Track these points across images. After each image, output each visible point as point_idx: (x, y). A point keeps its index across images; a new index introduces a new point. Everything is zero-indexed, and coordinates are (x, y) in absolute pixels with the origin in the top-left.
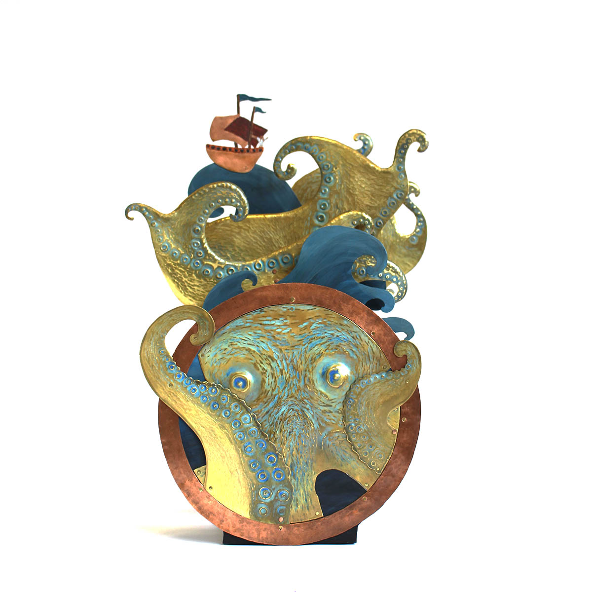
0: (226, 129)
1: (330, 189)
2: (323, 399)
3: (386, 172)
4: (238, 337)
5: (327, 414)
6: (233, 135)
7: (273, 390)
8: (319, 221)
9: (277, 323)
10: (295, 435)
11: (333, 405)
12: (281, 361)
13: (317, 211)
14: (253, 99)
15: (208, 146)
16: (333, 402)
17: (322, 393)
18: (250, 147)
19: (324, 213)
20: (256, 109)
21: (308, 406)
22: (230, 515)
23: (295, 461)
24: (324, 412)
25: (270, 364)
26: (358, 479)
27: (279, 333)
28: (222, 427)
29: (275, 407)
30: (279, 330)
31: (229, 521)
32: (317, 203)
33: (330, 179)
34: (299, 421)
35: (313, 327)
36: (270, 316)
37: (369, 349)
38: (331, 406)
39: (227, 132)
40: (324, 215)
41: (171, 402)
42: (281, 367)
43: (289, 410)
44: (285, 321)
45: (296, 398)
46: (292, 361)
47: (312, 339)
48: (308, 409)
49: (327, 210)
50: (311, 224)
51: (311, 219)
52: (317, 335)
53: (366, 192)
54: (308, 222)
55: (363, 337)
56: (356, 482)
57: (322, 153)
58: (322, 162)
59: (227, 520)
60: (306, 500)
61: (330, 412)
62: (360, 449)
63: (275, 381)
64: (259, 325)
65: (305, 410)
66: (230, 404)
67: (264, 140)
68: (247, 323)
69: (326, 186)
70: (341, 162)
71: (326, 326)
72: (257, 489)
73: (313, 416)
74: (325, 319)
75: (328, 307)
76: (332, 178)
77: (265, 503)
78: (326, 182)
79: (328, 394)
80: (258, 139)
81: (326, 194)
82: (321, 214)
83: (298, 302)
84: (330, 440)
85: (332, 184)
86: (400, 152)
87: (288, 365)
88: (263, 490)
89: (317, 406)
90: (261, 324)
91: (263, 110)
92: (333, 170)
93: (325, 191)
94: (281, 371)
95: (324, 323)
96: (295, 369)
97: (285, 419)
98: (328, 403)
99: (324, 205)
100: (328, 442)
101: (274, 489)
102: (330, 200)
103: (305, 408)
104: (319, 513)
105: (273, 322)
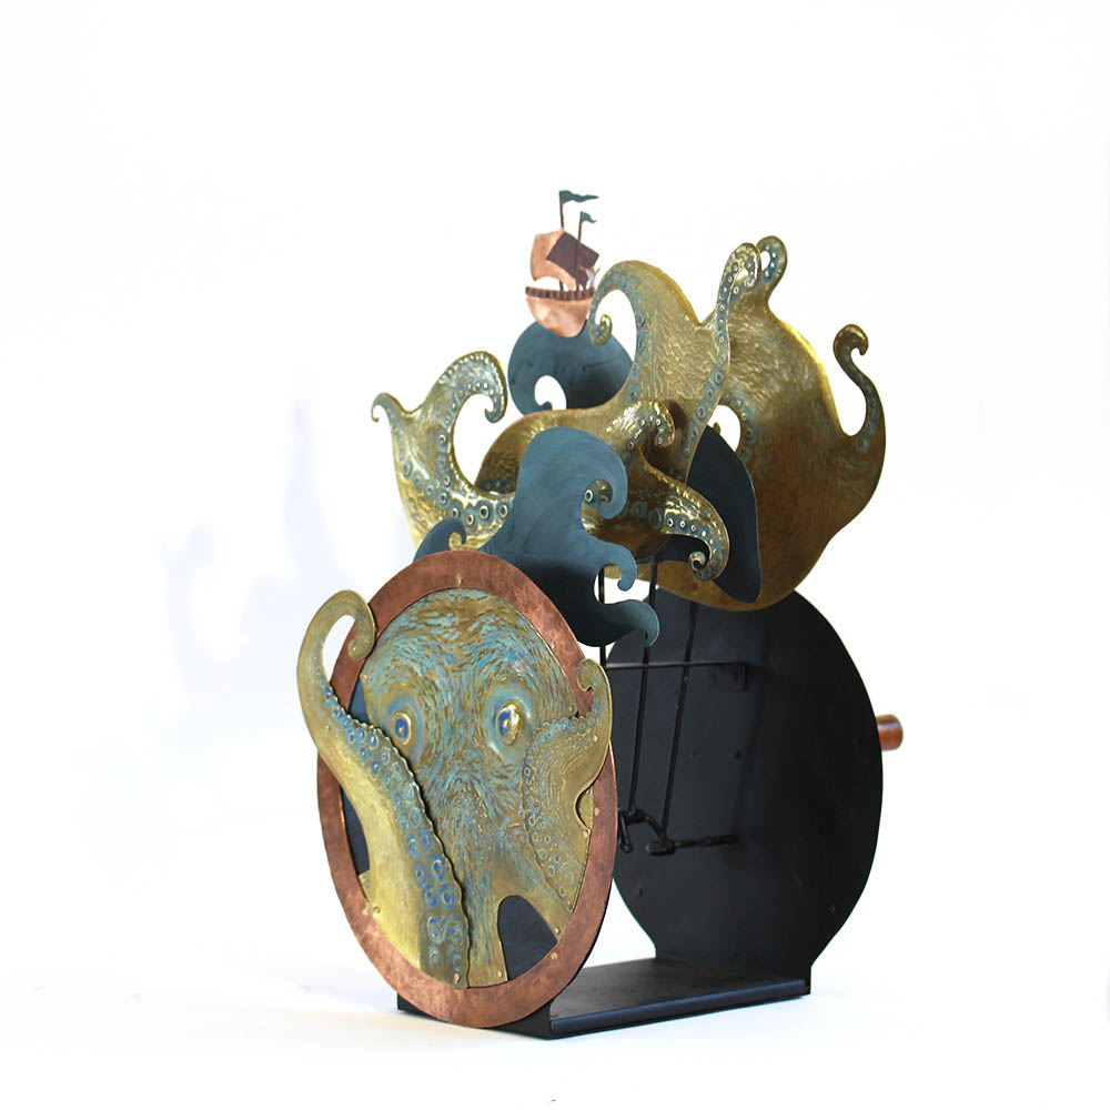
0: (548, 258)
1: (641, 364)
2: (497, 765)
4: (401, 646)
5: (503, 792)
6: (556, 268)
7: (437, 743)
9: (445, 622)
10: (465, 826)
11: (510, 775)
12: (447, 691)
14: (580, 199)
15: (528, 290)
16: (509, 771)
17: (493, 752)
18: (578, 288)
20: (585, 217)
21: (479, 776)
22: (398, 960)
23: (469, 875)
24: (499, 788)
25: (433, 697)
26: (547, 917)
27: (446, 641)
28: (384, 805)
29: (440, 773)
30: (446, 636)
31: (397, 969)
32: (627, 391)
33: (642, 344)
34: (467, 801)
35: (483, 631)
36: (436, 610)
37: (548, 672)
38: (507, 778)
39: (549, 263)
41: (329, 759)
42: (446, 704)
43: (456, 781)
44: (454, 619)
45: (463, 760)
46: (459, 693)
47: (481, 653)
48: (479, 781)
52: (486, 647)
55: (542, 650)
56: (542, 922)
57: (638, 294)
58: (636, 311)
59: (395, 968)
60: (487, 947)
61: (507, 789)
62: (544, 862)
63: (439, 727)
64: (422, 626)
65: (475, 782)
66: (390, 764)
67: (595, 274)
68: (411, 621)
69: (638, 358)
70: (656, 312)
71: (499, 629)
72: (424, 919)
73: (486, 794)
74: (497, 616)
75: (499, 594)
76: (644, 343)
77: (436, 945)
78: (639, 350)
79: (502, 757)
80: (588, 272)
81: (637, 374)
83: (464, 585)
84: (510, 840)
85: (644, 353)
87: (454, 699)
88: (432, 921)
89: (490, 776)
90: (427, 625)
91: (593, 218)
92: (646, 327)
93: (636, 367)
94: (446, 709)
95: (496, 623)
96: (462, 707)
97: (452, 796)
98: (503, 772)
99: (633, 394)
100: (507, 844)
101: (444, 922)
102: (641, 386)
103: (476, 779)
104: (500, 975)
105: (439, 621)
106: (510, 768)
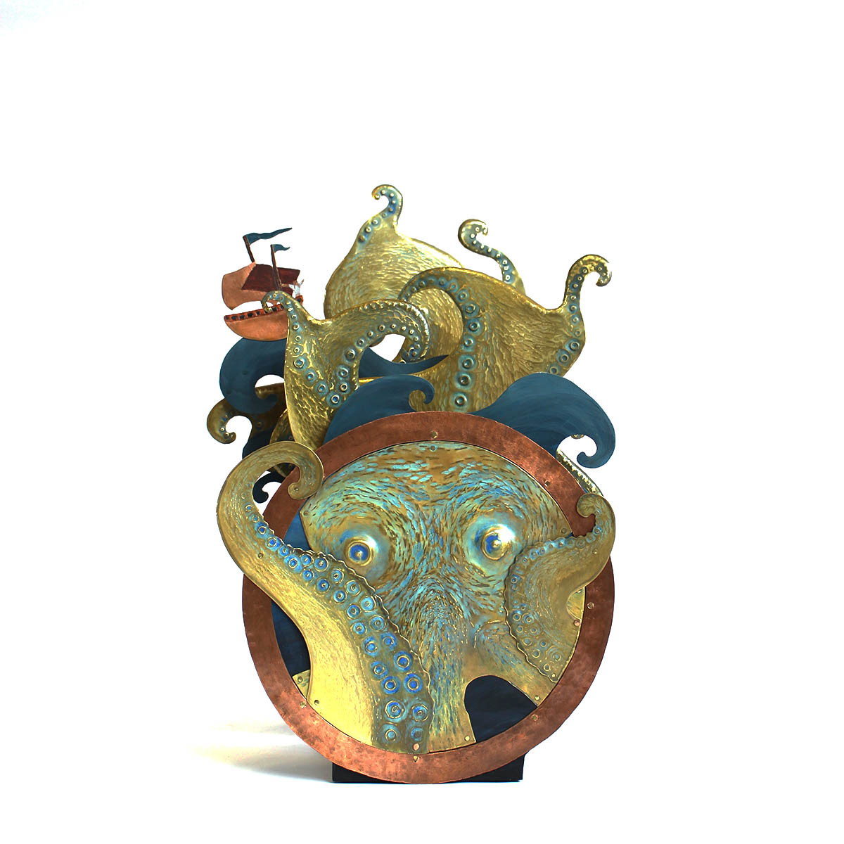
1: (475, 340)
2: (477, 576)
3: (554, 315)
4: (356, 487)
5: (482, 597)
7: (406, 563)
8: (462, 384)
9: (412, 468)
10: (437, 626)
11: (491, 584)
12: (418, 522)
13: (458, 371)
16: (490, 581)
17: (475, 568)
19: (467, 373)
21: (455, 586)
22: (343, 739)
23: (437, 664)
24: (478, 594)
25: (401, 527)
26: (525, 689)
27: (414, 482)
28: (334, 615)
29: (409, 586)
30: (415, 478)
31: (343, 748)
32: (459, 359)
33: (476, 326)
34: (443, 607)
35: (462, 474)
36: (402, 458)
37: (541, 505)
38: (488, 586)
40: (468, 376)
41: (260, 579)
42: (417, 531)
43: (428, 592)
44: (422, 466)
45: (438, 575)
46: (433, 522)
47: (461, 491)
48: (455, 590)
49: (472, 370)
50: (450, 389)
51: (450, 383)
52: (468, 486)
53: (527, 343)
54: (446, 386)
55: (533, 488)
56: (522, 694)
57: (463, 290)
58: (463, 302)
59: (340, 747)
60: (451, 719)
61: (487, 594)
62: (527, 647)
63: (409, 550)
64: (386, 471)
65: (451, 591)
66: (344, 583)
68: (369, 467)
69: (471, 336)
70: (490, 302)
71: (481, 472)
72: (383, 704)
73: (462, 600)
74: (480, 462)
75: (484, 445)
76: (479, 325)
77: (394, 724)
78: (470, 330)
79: (483, 570)
81: (471, 348)
82: (464, 375)
83: (441, 439)
84: (486, 634)
85: (478, 332)
86: (573, 287)
87: (427, 528)
88: (391, 705)
89: (468, 586)
90: (389, 469)
92: (479, 314)
93: (469, 342)
94: (418, 536)
95: (478, 468)
96: (437, 532)
97: (423, 604)
98: (484, 582)
99: (469, 361)
100: (483, 636)
101: (406, 704)
102: (477, 356)
103: (451, 588)
104: (470, 738)
105: (406, 467)
106: (492, 578)
